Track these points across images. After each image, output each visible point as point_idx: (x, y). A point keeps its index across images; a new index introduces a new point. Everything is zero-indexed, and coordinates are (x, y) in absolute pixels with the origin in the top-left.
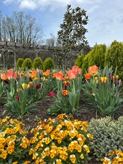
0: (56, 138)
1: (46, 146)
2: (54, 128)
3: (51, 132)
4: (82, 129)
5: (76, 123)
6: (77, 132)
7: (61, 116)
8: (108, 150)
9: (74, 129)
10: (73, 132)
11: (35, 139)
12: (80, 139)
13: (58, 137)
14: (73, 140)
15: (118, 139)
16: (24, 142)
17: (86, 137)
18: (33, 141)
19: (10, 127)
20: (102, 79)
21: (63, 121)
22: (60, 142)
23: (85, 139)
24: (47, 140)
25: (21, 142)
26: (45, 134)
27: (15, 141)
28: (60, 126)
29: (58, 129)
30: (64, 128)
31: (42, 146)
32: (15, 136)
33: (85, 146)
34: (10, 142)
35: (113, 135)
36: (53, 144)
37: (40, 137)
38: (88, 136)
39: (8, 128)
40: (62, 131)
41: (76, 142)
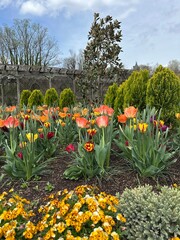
0: (74, 224)
1: (58, 235)
2: (71, 208)
3: (66, 215)
4: (109, 208)
5: (101, 199)
6: (102, 213)
7: (81, 188)
8: (146, 237)
9: (98, 209)
10: (97, 214)
11: (44, 224)
12: (106, 224)
13: (76, 221)
14: (97, 226)
15: (160, 221)
16: (29, 229)
17: (115, 219)
18: (42, 228)
19: (8, 210)
21: (83, 195)
22: (78, 229)
23: (113, 222)
24: (60, 228)
25: (24, 230)
26: (59, 217)
27: (16, 230)
28: (79, 204)
29: (76, 209)
30: (85, 207)
31: (54, 236)
32: (16, 222)
33: (114, 234)
34: (9, 232)
35: (152, 215)
36: (69, 232)
37: (51, 222)
38: (118, 218)
39: (5, 212)
40: (81, 213)
41: (100, 229)
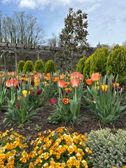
0: (55, 153)
1: (44, 161)
2: (53, 142)
3: (50, 147)
4: (80, 143)
5: (75, 137)
6: (75, 147)
7: (61, 129)
8: (106, 164)
9: (73, 144)
10: (72, 147)
11: (34, 153)
12: (78, 154)
13: (57, 151)
14: (71, 155)
15: (116, 154)
16: (24, 156)
17: (84, 151)
18: (33, 156)
19: (10, 142)
20: (103, 87)
21: (62, 134)
22: (58, 157)
23: (83, 154)
24: (46, 156)
25: (21, 157)
26: (45, 149)
27: (15, 156)
28: (59, 140)
29: (57, 144)
30: (63, 142)
31: (41, 162)
32: (15, 151)
33: (84, 161)
34: (10, 158)
35: (111, 149)
36: (52, 159)
37: (39, 152)
38: (86, 150)
39: (8, 144)
40: (60, 146)
41: (74, 157)
